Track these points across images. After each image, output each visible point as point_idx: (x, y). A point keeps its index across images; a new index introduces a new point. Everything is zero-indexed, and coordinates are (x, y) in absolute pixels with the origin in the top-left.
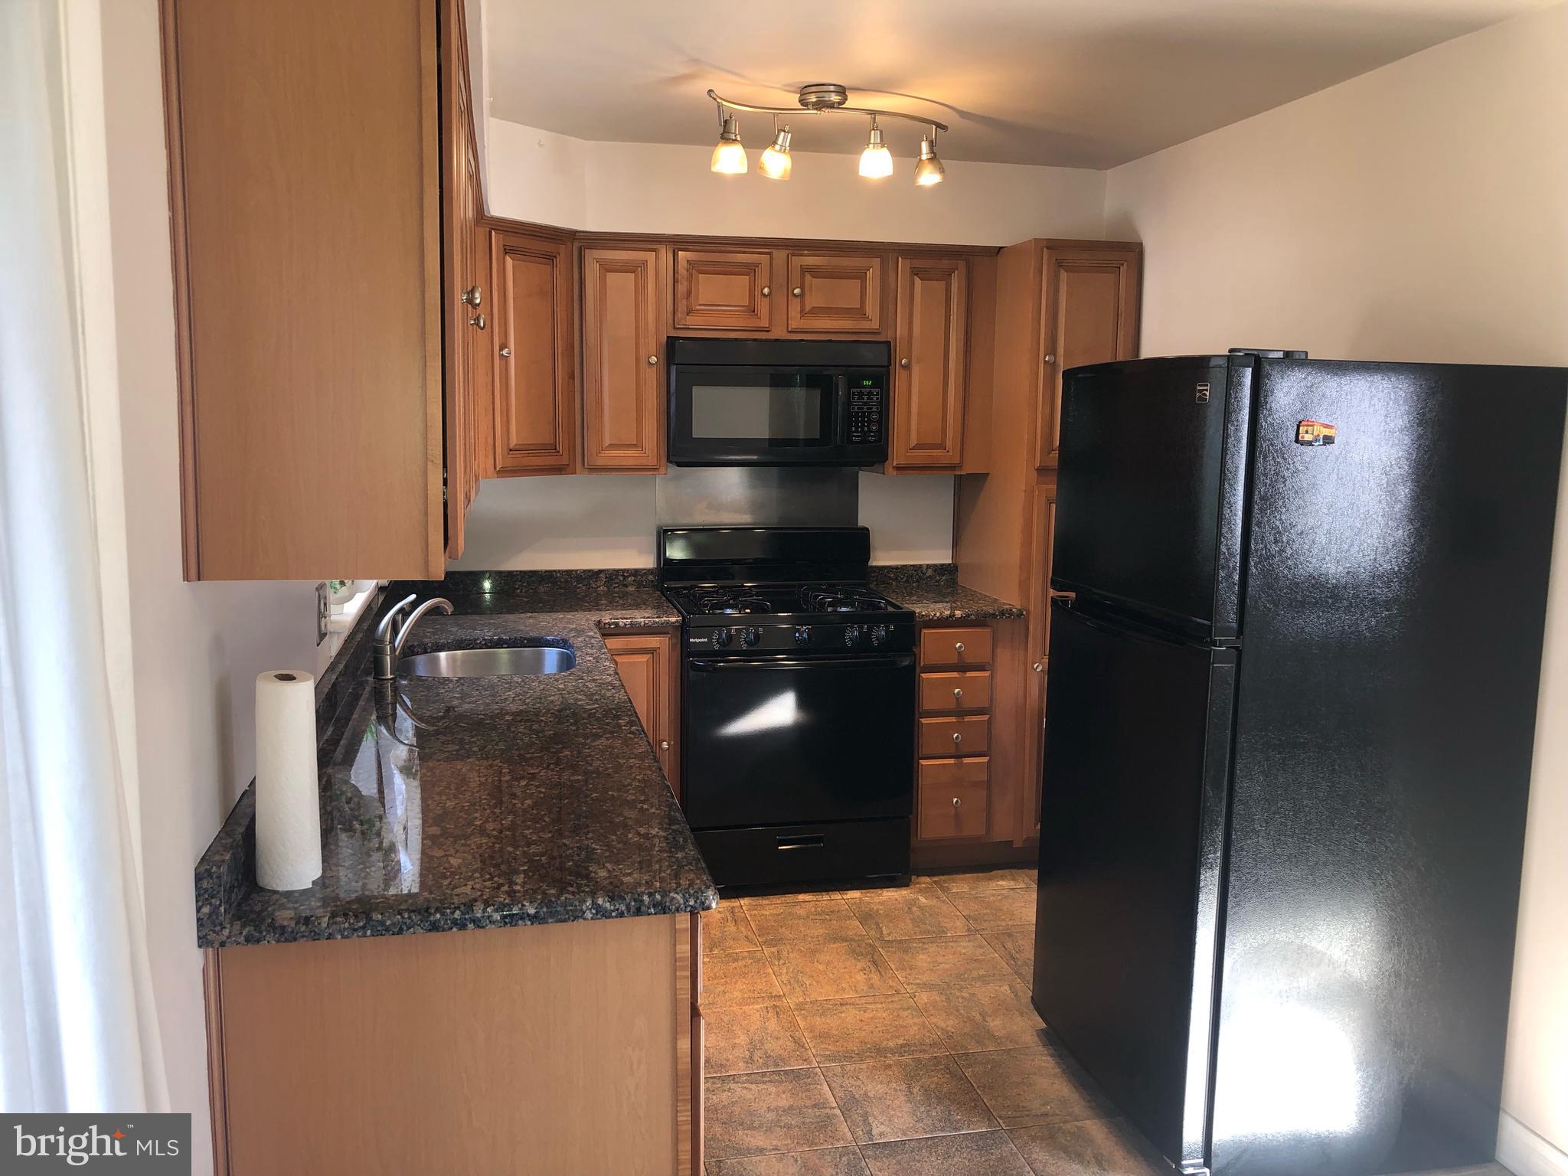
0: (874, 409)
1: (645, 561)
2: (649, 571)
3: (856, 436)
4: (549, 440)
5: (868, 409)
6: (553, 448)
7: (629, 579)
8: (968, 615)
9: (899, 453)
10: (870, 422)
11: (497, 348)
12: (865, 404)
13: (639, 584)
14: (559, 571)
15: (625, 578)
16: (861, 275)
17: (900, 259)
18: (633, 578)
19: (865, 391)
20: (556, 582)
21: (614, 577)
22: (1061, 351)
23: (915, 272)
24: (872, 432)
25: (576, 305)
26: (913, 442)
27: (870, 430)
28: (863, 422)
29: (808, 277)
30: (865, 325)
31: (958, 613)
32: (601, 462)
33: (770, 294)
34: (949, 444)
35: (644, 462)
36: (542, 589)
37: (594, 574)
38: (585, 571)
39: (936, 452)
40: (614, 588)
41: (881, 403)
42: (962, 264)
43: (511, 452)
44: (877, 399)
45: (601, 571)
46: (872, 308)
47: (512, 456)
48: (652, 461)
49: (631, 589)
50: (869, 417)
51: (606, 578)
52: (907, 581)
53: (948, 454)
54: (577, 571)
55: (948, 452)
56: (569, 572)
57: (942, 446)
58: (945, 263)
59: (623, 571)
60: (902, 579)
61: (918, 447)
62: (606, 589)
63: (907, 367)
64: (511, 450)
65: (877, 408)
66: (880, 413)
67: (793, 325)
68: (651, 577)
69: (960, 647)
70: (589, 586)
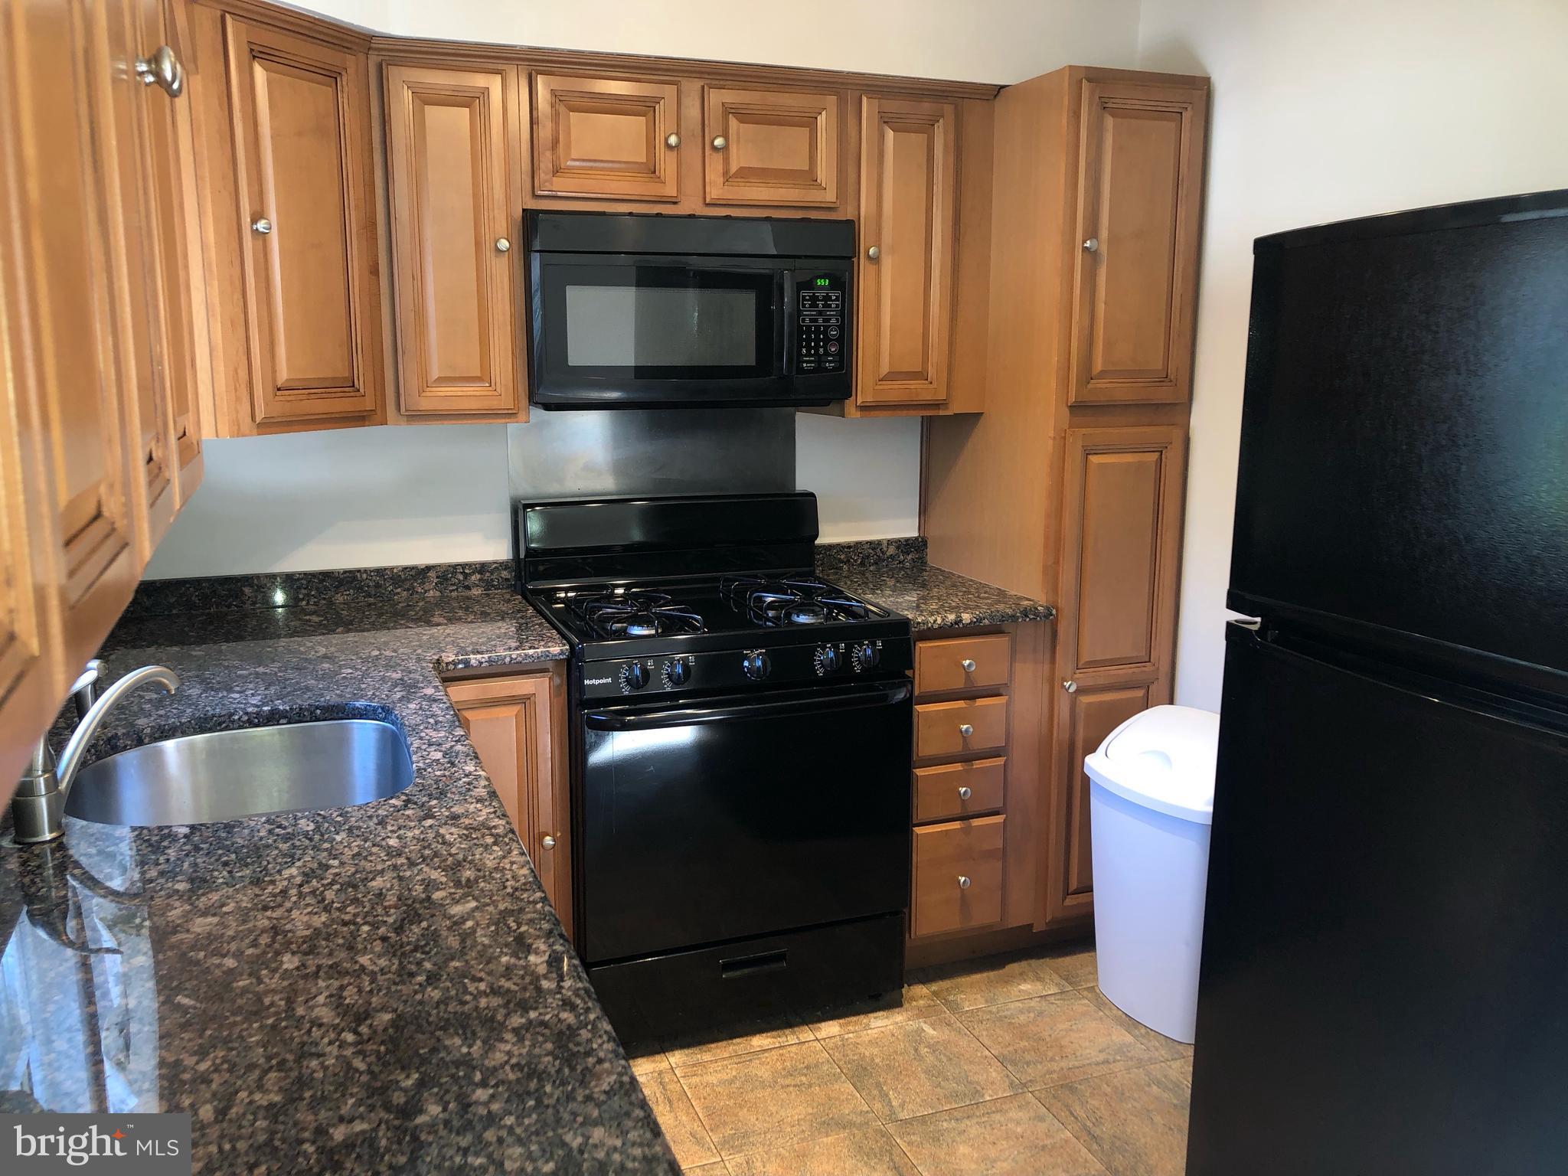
0: (833, 321)
1: (495, 549)
2: (502, 565)
3: (807, 362)
4: (340, 371)
5: (824, 321)
6: (349, 385)
7: (473, 577)
8: (980, 620)
9: (866, 386)
10: (827, 340)
11: (246, 220)
12: (820, 313)
13: (488, 585)
14: (366, 571)
15: (466, 576)
16: (810, 123)
17: (864, 99)
18: (478, 576)
19: (820, 294)
20: (361, 588)
21: (450, 576)
22: (1104, 233)
23: (886, 119)
24: (832, 355)
25: (378, 157)
26: (885, 369)
27: (827, 354)
28: (817, 340)
29: (733, 122)
30: (813, 196)
31: (966, 617)
32: (425, 404)
33: (678, 146)
34: (931, 372)
35: (494, 404)
36: (339, 598)
37: (420, 573)
38: (405, 569)
39: (915, 384)
40: (451, 591)
41: (842, 314)
42: (948, 109)
43: (279, 393)
44: (837, 305)
45: (429, 568)
46: (825, 172)
47: (281, 398)
48: (506, 402)
49: (476, 592)
50: (825, 333)
51: (437, 577)
52: (862, 564)
53: (931, 386)
54: (392, 569)
55: (931, 383)
56: (380, 572)
57: (921, 375)
58: (927, 107)
59: (464, 566)
60: (856, 561)
61: (892, 376)
62: (438, 594)
63: (876, 260)
64: (279, 389)
65: (837, 320)
66: (841, 328)
67: (714, 193)
68: (505, 574)
69: (970, 665)
70: (411, 590)
